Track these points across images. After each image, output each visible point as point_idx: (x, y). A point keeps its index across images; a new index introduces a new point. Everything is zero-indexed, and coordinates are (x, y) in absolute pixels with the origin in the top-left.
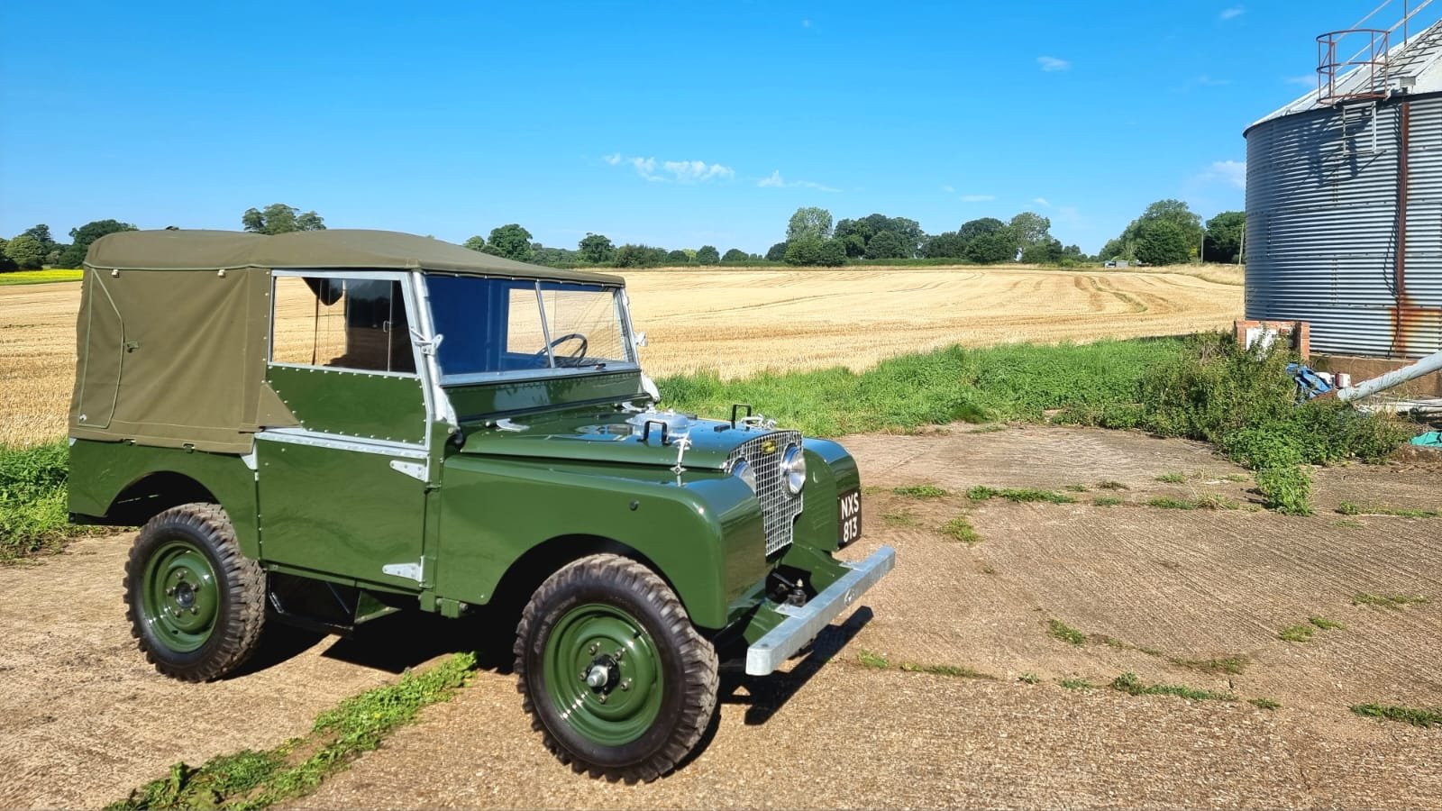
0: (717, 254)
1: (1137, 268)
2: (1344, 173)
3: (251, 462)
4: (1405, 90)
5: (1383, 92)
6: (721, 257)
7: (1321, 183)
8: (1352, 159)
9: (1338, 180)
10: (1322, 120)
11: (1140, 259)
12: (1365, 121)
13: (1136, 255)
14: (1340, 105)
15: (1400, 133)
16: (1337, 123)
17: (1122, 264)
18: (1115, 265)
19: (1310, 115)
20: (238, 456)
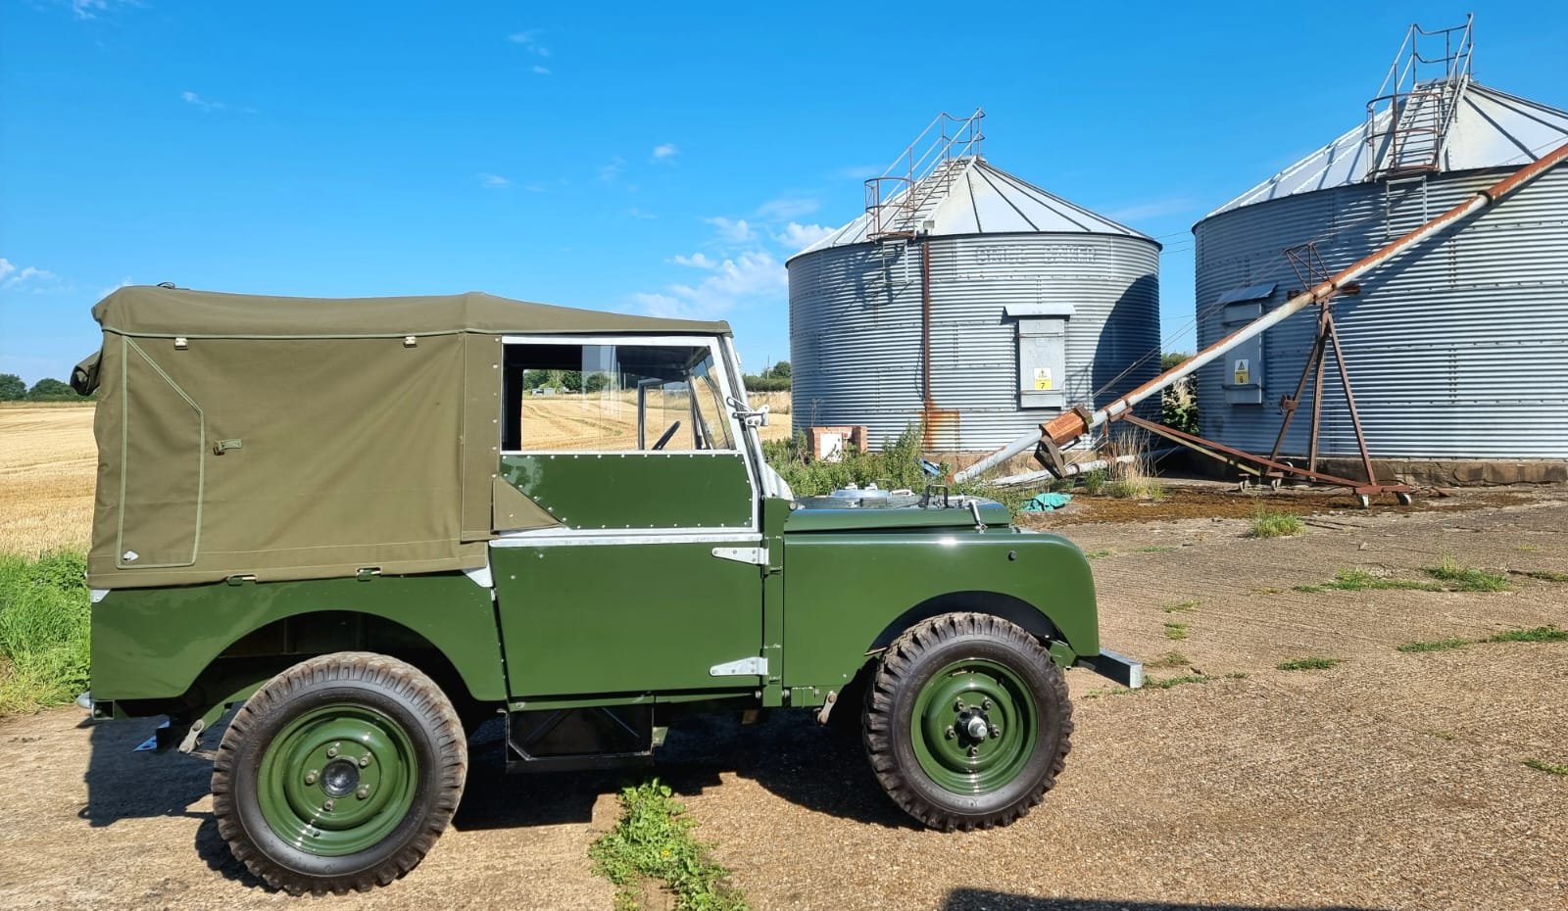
0: (23, 385)
1: (565, 396)
2: (883, 298)
3: (483, 578)
4: (926, 231)
5: (912, 232)
6: (28, 388)
7: (865, 307)
8: (889, 286)
9: (878, 305)
10: (863, 253)
11: (567, 386)
12: (898, 255)
13: (564, 382)
14: (880, 240)
15: (922, 263)
16: (877, 255)
17: (549, 392)
18: (542, 392)
19: (853, 247)
20: (459, 573)
